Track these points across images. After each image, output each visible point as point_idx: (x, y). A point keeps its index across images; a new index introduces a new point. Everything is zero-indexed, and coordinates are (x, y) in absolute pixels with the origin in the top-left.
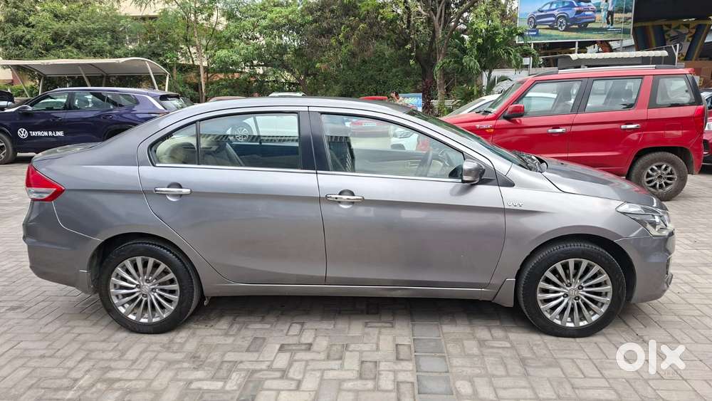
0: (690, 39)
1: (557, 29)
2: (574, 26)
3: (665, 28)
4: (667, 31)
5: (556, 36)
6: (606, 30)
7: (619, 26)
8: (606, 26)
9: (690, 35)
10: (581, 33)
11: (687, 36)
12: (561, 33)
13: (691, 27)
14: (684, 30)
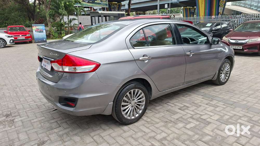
0: (118, 9)
1: (85, 2)
2: (90, 1)
3: (111, 5)
4: (111, 6)
5: (85, 4)
6: (100, 3)
7: (104, 3)
8: (100, 2)
9: (117, 7)
10: (93, 4)
11: (117, 8)
12: (87, 4)
13: (117, 5)
14: (116, 6)
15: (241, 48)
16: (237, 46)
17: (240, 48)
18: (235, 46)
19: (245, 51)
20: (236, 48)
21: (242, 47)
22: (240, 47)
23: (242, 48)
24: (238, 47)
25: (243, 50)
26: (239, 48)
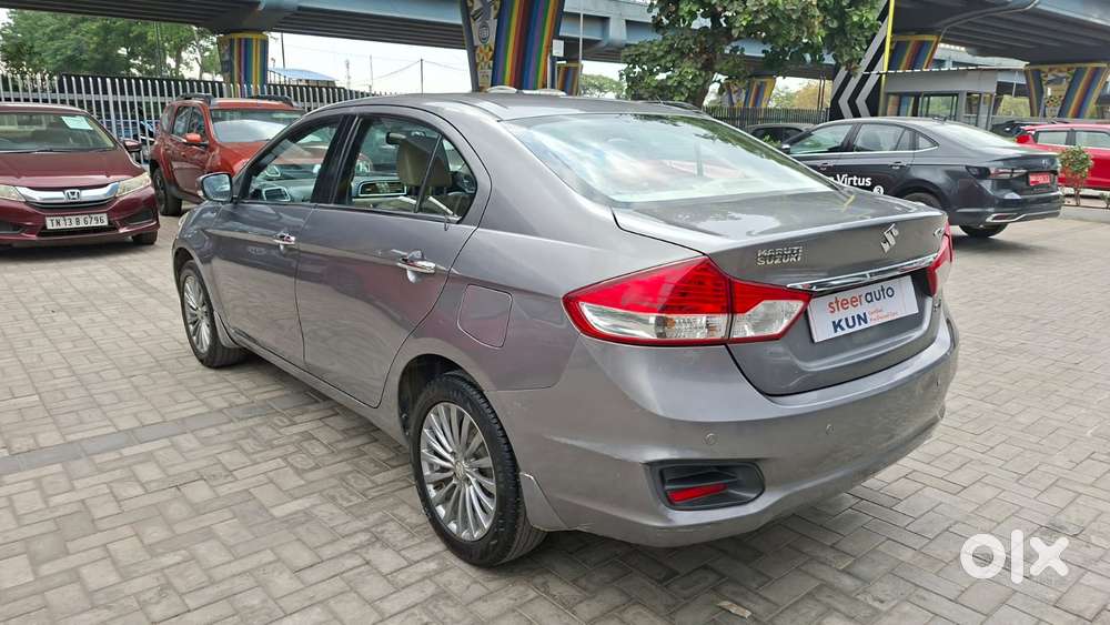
15: (102, 220)
16: (81, 218)
17: (100, 224)
18: (73, 218)
19: (122, 231)
20: (82, 225)
21: (105, 217)
22: (99, 216)
23: (109, 222)
24: (89, 220)
25: (112, 227)
26: (94, 224)
